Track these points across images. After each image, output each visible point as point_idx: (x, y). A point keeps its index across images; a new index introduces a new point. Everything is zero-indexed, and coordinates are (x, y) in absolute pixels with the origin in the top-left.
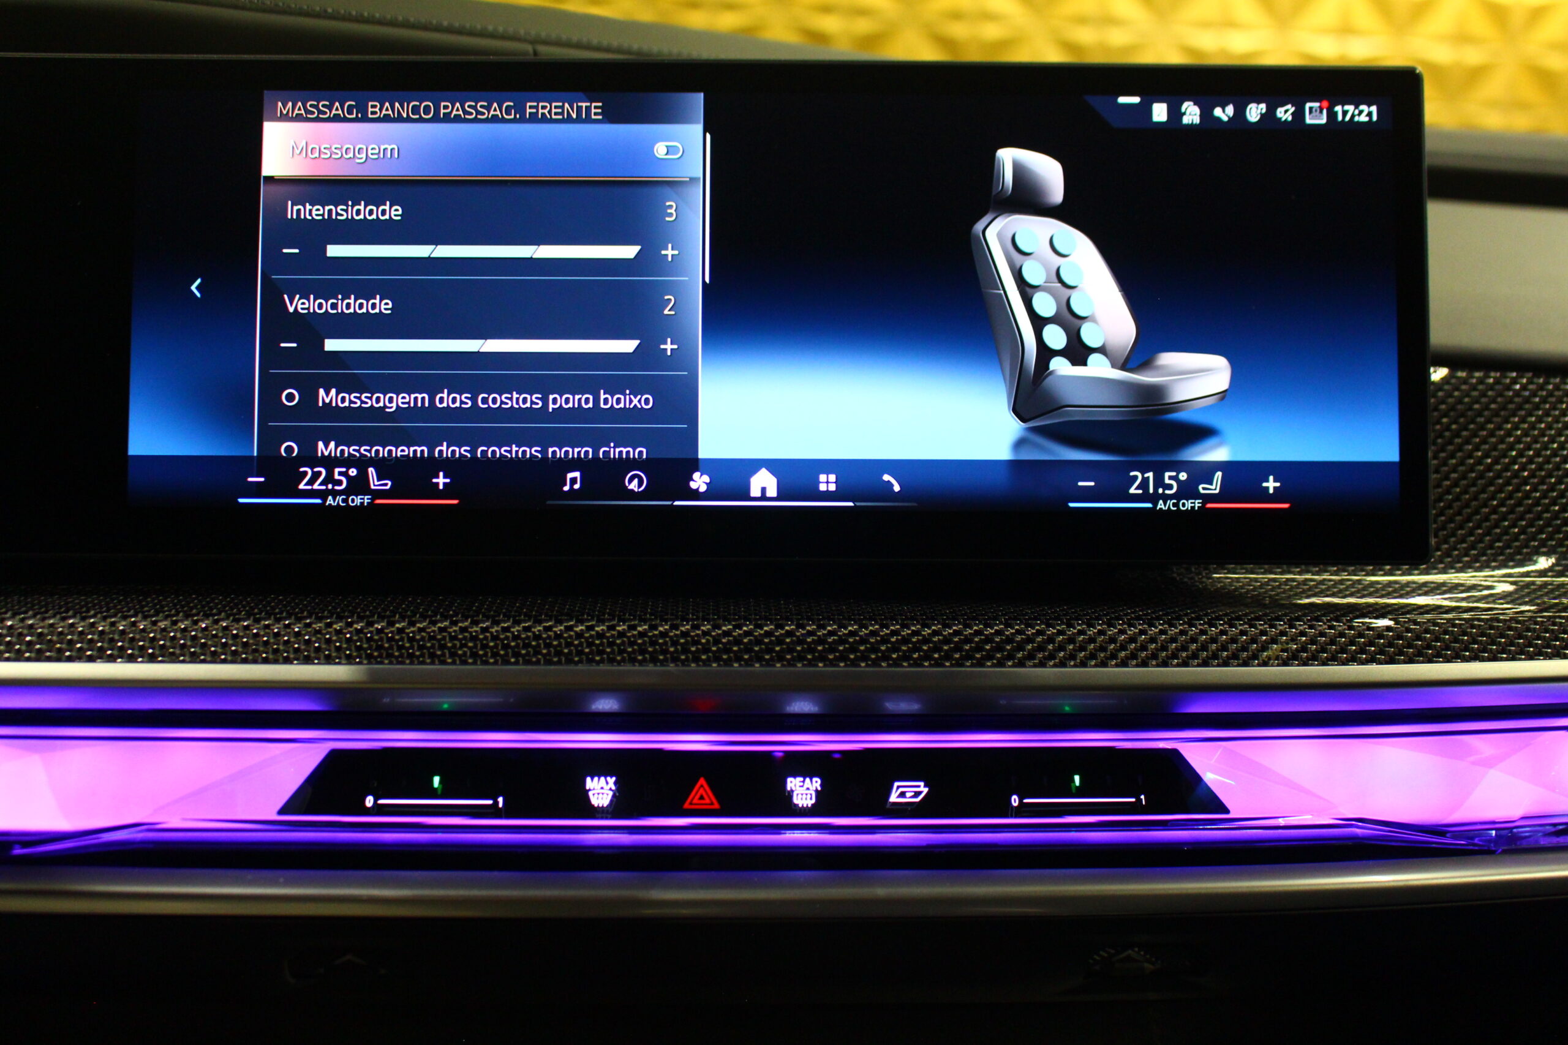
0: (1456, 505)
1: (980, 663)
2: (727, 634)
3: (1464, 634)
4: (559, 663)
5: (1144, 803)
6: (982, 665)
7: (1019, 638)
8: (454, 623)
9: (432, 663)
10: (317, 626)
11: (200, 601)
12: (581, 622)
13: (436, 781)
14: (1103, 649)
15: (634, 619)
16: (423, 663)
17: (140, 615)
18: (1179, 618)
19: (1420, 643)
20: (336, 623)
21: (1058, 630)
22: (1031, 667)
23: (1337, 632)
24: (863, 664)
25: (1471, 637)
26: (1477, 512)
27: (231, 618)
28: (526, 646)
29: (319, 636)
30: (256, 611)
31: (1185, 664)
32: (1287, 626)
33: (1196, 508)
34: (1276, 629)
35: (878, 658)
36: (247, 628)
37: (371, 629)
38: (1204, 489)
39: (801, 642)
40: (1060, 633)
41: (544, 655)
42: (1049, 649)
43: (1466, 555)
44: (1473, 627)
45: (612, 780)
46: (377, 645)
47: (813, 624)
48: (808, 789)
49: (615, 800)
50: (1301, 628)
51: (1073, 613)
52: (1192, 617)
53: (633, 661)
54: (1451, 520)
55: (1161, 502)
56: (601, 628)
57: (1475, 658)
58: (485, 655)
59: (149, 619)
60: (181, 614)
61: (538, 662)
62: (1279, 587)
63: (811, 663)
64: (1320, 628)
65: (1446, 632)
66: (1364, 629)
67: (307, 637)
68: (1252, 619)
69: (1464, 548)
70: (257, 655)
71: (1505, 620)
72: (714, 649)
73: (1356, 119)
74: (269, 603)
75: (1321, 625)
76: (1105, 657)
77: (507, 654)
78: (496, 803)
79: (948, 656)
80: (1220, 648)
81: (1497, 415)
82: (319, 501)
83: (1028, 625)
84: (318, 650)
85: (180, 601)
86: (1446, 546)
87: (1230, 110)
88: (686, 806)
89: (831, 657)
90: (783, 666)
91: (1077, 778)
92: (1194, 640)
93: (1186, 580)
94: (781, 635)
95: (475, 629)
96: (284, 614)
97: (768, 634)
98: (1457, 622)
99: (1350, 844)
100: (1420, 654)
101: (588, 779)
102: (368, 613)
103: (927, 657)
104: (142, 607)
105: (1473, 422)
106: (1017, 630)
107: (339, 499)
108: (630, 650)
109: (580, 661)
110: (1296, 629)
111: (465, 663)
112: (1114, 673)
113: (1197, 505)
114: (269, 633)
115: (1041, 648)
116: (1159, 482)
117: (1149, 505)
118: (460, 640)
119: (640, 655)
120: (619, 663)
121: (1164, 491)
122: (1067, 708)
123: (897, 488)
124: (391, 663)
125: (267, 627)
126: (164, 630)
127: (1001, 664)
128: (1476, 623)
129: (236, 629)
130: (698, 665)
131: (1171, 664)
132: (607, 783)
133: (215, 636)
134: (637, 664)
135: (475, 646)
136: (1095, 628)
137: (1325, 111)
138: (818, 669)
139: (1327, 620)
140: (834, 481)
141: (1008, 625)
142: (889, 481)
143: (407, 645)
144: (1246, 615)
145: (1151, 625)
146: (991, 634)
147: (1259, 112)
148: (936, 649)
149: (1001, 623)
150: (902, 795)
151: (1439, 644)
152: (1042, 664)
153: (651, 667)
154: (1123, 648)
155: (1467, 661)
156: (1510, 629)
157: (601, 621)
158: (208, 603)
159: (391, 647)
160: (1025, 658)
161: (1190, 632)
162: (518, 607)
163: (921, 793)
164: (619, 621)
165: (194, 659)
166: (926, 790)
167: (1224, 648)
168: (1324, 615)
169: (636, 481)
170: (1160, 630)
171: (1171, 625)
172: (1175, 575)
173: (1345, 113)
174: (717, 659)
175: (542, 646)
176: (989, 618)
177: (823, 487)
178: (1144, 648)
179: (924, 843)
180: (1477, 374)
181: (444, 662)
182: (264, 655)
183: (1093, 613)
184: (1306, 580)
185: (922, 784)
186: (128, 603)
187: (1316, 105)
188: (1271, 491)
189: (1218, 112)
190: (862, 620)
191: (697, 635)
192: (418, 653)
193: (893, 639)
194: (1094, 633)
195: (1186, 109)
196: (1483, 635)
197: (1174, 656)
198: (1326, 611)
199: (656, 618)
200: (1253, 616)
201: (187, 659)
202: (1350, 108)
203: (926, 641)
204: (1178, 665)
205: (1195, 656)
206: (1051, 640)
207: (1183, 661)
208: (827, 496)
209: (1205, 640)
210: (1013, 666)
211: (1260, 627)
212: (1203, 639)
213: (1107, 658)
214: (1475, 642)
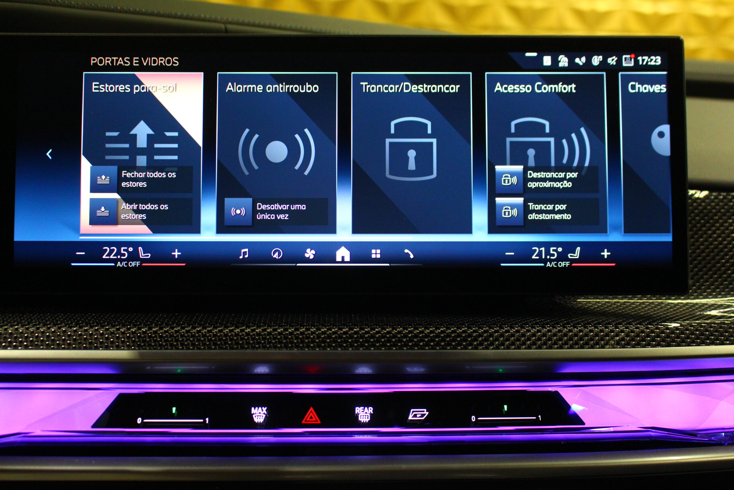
0: (703, 262)
1: (455, 348)
2: (324, 333)
3: (707, 331)
4: (237, 348)
5: (540, 420)
6: (456, 349)
7: (475, 334)
8: (183, 328)
9: (172, 349)
10: (112, 330)
11: (51, 317)
12: (248, 327)
13: (174, 410)
14: (518, 340)
15: (276, 326)
16: (167, 349)
17: (20, 325)
18: (558, 324)
19: (683, 336)
20: (122, 328)
21: (495, 330)
22: (481, 349)
23: (640, 330)
24: (394, 349)
25: (710, 332)
26: (714, 266)
27: (68, 326)
28: (220, 340)
29: (113, 335)
30: (80, 322)
31: (561, 347)
32: (614, 327)
33: (567, 266)
34: (608, 329)
35: (402, 345)
36: (75, 331)
37: (140, 331)
38: (571, 256)
39: (362, 337)
40: (496, 331)
41: (229, 345)
42: (490, 340)
43: (709, 289)
44: (711, 327)
45: (265, 409)
46: (143, 340)
47: (369, 327)
48: (366, 413)
49: (267, 419)
50: (621, 328)
51: (503, 321)
52: (565, 323)
53: (275, 347)
54: (701, 270)
55: (548, 263)
56: (259, 330)
57: (713, 343)
58: (199, 344)
59: (25, 327)
60: (41, 324)
61: (226, 348)
62: (611, 306)
63: (368, 348)
64: (631, 328)
65: (697, 330)
66: (654, 329)
67: (106, 336)
68: (596, 324)
69: (708, 285)
70: (81, 345)
71: (728, 323)
72: (317, 341)
73: (649, 63)
74: (87, 317)
75: (632, 327)
76: (519, 344)
77: (210, 344)
78: (205, 421)
79: (438, 344)
80: (579, 339)
81: (724, 215)
82: (113, 264)
83: (479, 328)
84: (112, 342)
85: (41, 317)
86: (698, 284)
87: (584, 59)
88: (303, 422)
89: (378, 345)
90: (353, 349)
91: (506, 407)
92: (565, 335)
93: (562, 302)
94: (352, 333)
95: (194, 331)
96: (95, 324)
97: (345, 333)
98: (703, 325)
99: (648, 440)
100: (683, 342)
101: (253, 408)
102: (138, 323)
103: (427, 344)
104: (21, 320)
105: (712, 219)
106: (474, 330)
107: (124, 263)
108: (274, 341)
109: (248, 348)
110: (619, 329)
111: (188, 349)
112: (524, 352)
113: (567, 265)
114: (87, 334)
115: (486, 340)
116: (547, 253)
117: (543, 265)
118: (186, 337)
119: (279, 344)
120: (268, 348)
121: (550, 257)
122: (501, 370)
123: (412, 256)
124: (150, 349)
125: (86, 330)
126: (32, 332)
127: (465, 348)
128: (713, 325)
129: (70, 332)
130: (309, 349)
131: (554, 347)
132: (262, 410)
133: (59, 335)
134: (277, 349)
135: (194, 340)
136: (514, 329)
137: (633, 60)
138: (371, 351)
139: (635, 324)
140: (379, 253)
141: (469, 328)
142: (408, 253)
143: (159, 339)
144: (593, 322)
145: (543, 327)
146: (460, 332)
147: (599, 60)
148: (432, 340)
149: (466, 327)
150: (415, 416)
151: (693, 336)
152: (487, 348)
153: (284, 351)
154: (529, 339)
155: (708, 345)
156: (730, 328)
157: (259, 327)
158: (56, 318)
159: (150, 341)
160: (478, 345)
161: (564, 331)
162: (216, 319)
163: (425, 414)
164: (268, 326)
165: (48, 347)
166: (427, 413)
167: (581, 339)
168: (633, 322)
169: (277, 254)
170: (548, 330)
171: (554, 327)
172: (557, 300)
173: (643, 60)
174: (319, 346)
175: (229, 340)
176: (460, 324)
177: (374, 256)
178: (539, 339)
179: (427, 441)
180: (714, 194)
181: (177, 349)
182: (84, 345)
183: (513, 321)
184: (625, 302)
185: (425, 410)
186: (14, 318)
187: (628, 56)
188: (606, 257)
189: (577, 60)
190: (394, 325)
191: (309, 334)
192: (164, 344)
193: (410, 335)
194: (514, 331)
195: (561, 59)
196: (716, 331)
197: (555, 343)
198: (634, 319)
199: (287, 325)
200: (596, 322)
201: (45, 347)
202: (646, 58)
203: (427, 336)
204: (557, 348)
205: (566, 343)
206: (491, 335)
207: (560, 346)
208: (376, 260)
209: (571, 335)
210: (472, 349)
211: (600, 328)
212: (570, 334)
213: (520, 345)
214: (712, 335)
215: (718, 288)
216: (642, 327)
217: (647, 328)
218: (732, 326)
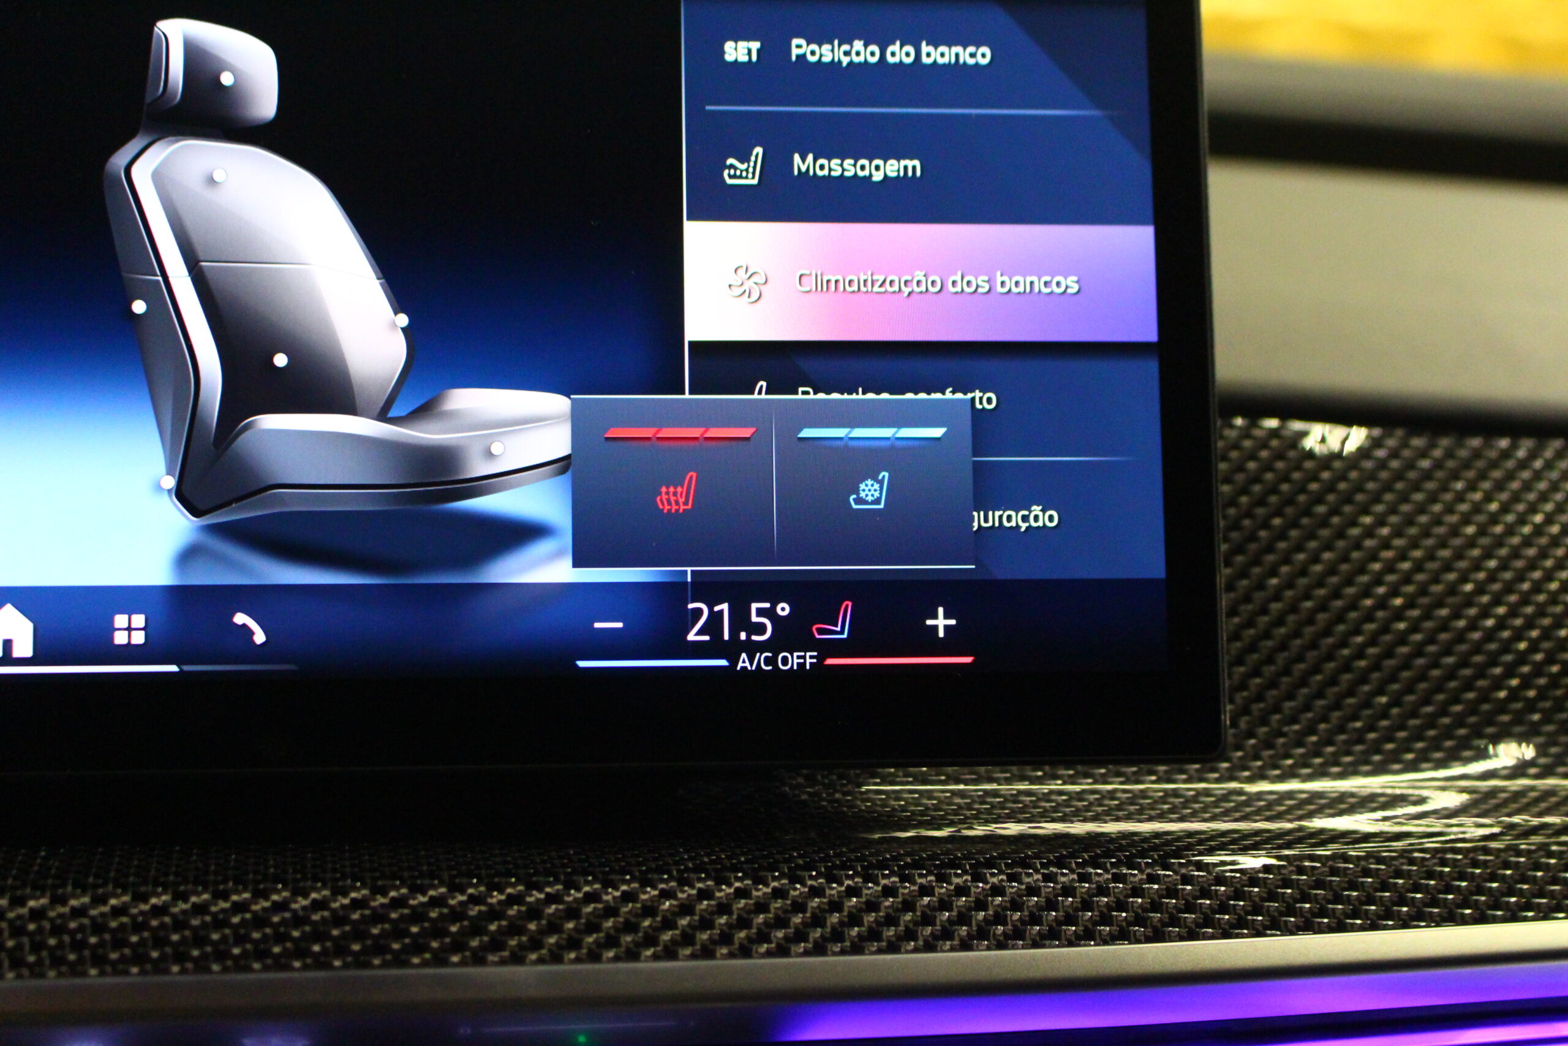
0: (1282, 658)
1: (400, 961)
6: (406, 964)
7: (474, 911)
14: (630, 927)
18: (774, 867)
19: (1208, 902)
21: (548, 894)
22: (494, 964)
23: (1059, 886)
24: (175, 969)
25: (1298, 888)
26: (1316, 669)
31: (782, 951)
33: (808, 667)
35: (204, 957)
38: (821, 631)
39: (58, 928)
42: (530, 930)
44: (1301, 870)
47: (85, 894)
50: (995, 880)
52: (797, 865)
54: (1273, 684)
55: (744, 656)
57: (1308, 926)
63: (74, 970)
64: (1029, 880)
66: (1108, 879)
68: (907, 866)
69: (1296, 732)
71: (1358, 857)
76: (633, 941)
79: (339, 949)
80: (846, 919)
83: (492, 887)
86: (1264, 729)
89: (114, 956)
90: (19, 976)
93: (804, 797)
94: (20, 916)
100: (1208, 922)
103: (299, 951)
105: (1307, 513)
106: (471, 896)
110: (986, 883)
112: (647, 972)
113: (808, 661)
115: (515, 929)
116: (740, 620)
117: (723, 662)
121: (748, 636)
123: (260, 637)
127: (439, 960)
131: (757, 952)
136: (618, 890)
138: (88, 981)
139: (1041, 863)
140: (142, 625)
141: (455, 888)
142: (244, 625)
145: (721, 881)
146: (422, 904)
149: (444, 884)
151: (1242, 903)
152: (516, 959)
154: (668, 924)
155: (1292, 933)
156: (1367, 873)
160: (484, 948)
161: (792, 893)
167: (854, 919)
168: (1037, 856)
170: (737, 889)
171: (758, 880)
172: (786, 789)
176: (423, 875)
177: (120, 638)
178: (706, 923)
183: (620, 860)
184: (1019, 792)
188: (941, 634)
193: (236, 920)
194: (614, 898)
196: (1319, 884)
197: (762, 937)
198: (1043, 848)
203: (298, 920)
204: (769, 954)
205: (800, 936)
206: (534, 913)
207: (779, 946)
208: (130, 653)
209: (818, 907)
210: (463, 963)
211: (920, 881)
212: (815, 905)
213: (637, 945)
214: (1305, 898)
215: (1330, 743)
216: (1066, 877)
217: (1084, 878)
218: (1372, 866)
